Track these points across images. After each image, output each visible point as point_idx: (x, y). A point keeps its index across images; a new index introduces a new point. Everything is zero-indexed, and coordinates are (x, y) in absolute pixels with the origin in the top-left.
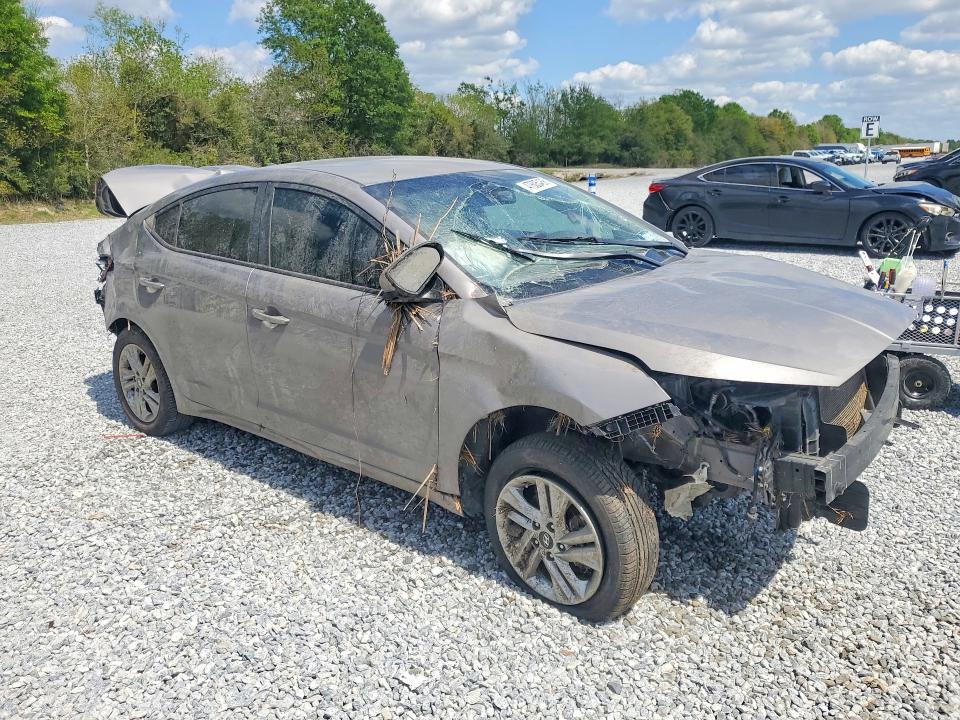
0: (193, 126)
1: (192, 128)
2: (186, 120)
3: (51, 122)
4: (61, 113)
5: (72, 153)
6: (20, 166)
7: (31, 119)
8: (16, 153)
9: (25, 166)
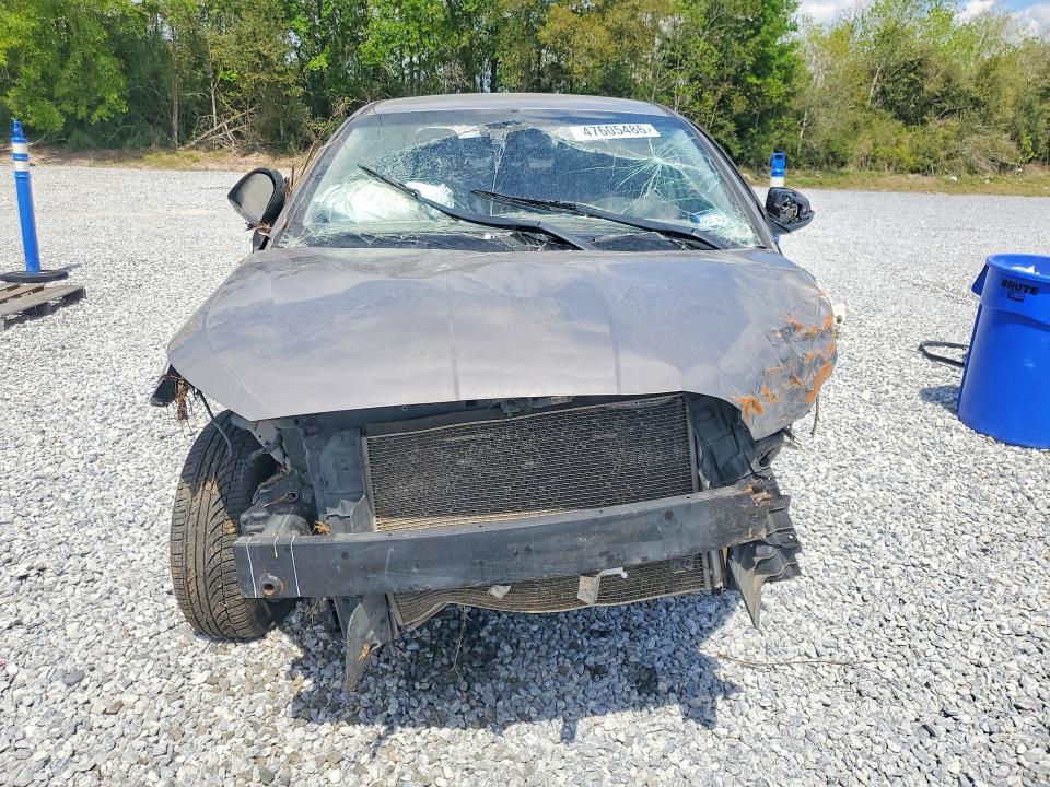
0: (938, 94)
1: (937, 97)
2: (932, 86)
3: (774, 87)
4: (786, 80)
5: (786, 120)
6: (736, 132)
7: (756, 85)
8: (736, 120)
9: (741, 132)
